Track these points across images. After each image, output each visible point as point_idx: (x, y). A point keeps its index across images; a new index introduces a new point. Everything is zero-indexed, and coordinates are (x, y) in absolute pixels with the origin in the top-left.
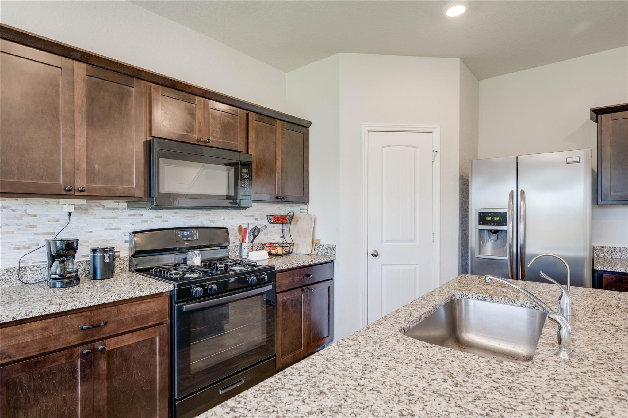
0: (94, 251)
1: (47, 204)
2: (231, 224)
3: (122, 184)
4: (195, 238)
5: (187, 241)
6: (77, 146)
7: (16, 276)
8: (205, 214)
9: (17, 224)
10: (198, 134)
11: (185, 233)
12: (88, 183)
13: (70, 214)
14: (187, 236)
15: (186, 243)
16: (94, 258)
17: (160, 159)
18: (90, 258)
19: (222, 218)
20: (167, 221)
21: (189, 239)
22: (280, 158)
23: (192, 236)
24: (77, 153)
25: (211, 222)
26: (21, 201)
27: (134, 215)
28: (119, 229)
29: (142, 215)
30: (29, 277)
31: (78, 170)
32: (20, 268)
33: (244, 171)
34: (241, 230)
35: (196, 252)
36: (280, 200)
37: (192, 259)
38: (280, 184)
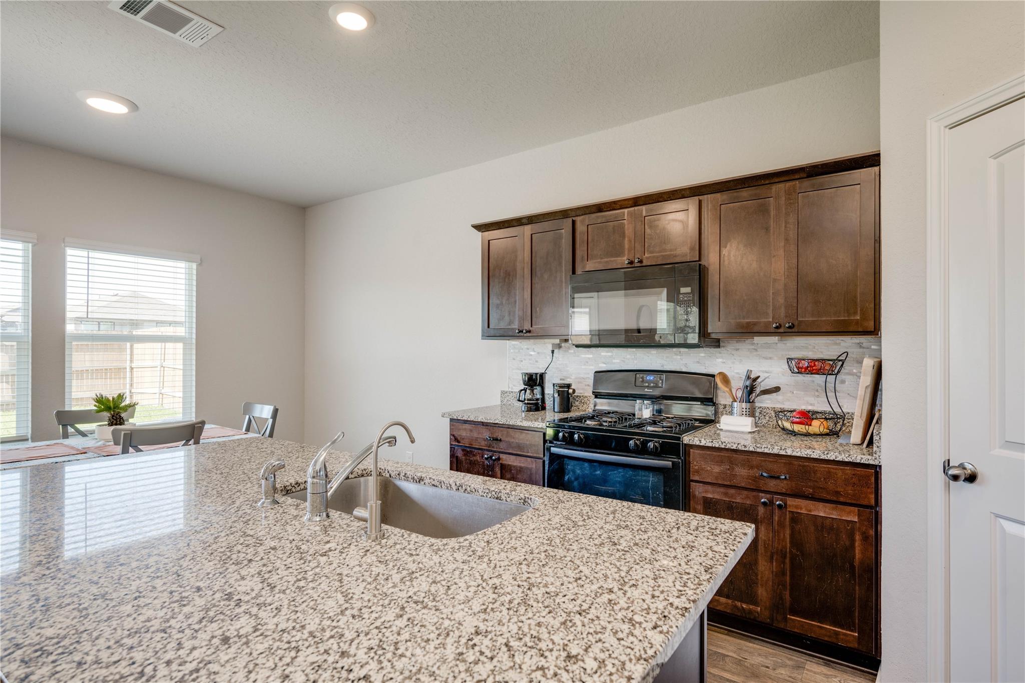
0: (558, 385)
2: (736, 371)
3: (555, 323)
4: (660, 385)
5: (648, 387)
6: (526, 296)
10: (628, 254)
11: (651, 378)
12: (532, 325)
13: (552, 352)
14: (649, 382)
15: (646, 390)
16: (554, 392)
21: (652, 385)
22: (782, 252)
23: (658, 382)
24: (526, 302)
31: (526, 315)
33: (683, 290)
34: (726, 380)
35: (645, 402)
36: (781, 330)
37: (641, 410)
38: (781, 300)
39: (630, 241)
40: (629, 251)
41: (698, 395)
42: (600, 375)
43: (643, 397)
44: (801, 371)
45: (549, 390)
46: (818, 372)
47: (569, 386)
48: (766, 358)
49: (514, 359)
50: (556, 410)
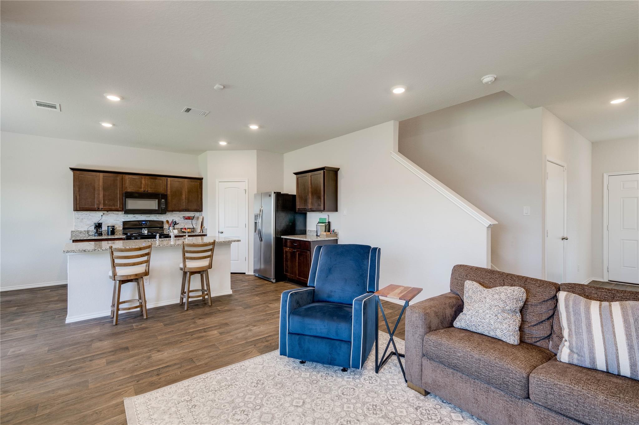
0: (108, 227)
1: (96, 212)
3: (114, 206)
5: (144, 225)
6: (100, 197)
7: (87, 233)
8: (155, 216)
9: (87, 218)
11: (143, 222)
12: (103, 207)
13: (102, 215)
14: (144, 224)
16: (108, 229)
17: (126, 199)
18: (107, 229)
19: (163, 217)
20: (138, 218)
22: (184, 194)
23: (146, 224)
24: (100, 199)
25: (157, 219)
26: (89, 212)
27: (125, 216)
28: (119, 220)
29: (127, 216)
30: (90, 233)
31: (101, 203)
32: (88, 231)
33: (162, 200)
34: (168, 222)
35: (146, 229)
36: (184, 210)
37: (144, 231)
38: (184, 204)
39: (144, 185)
40: (144, 188)
41: (159, 226)
42: (125, 223)
43: (145, 228)
44: (187, 219)
45: (104, 228)
46: (190, 219)
47: (114, 226)
48: (175, 217)
49: (78, 218)
50: (109, 234)
